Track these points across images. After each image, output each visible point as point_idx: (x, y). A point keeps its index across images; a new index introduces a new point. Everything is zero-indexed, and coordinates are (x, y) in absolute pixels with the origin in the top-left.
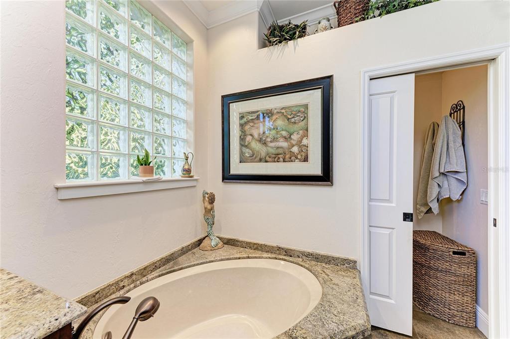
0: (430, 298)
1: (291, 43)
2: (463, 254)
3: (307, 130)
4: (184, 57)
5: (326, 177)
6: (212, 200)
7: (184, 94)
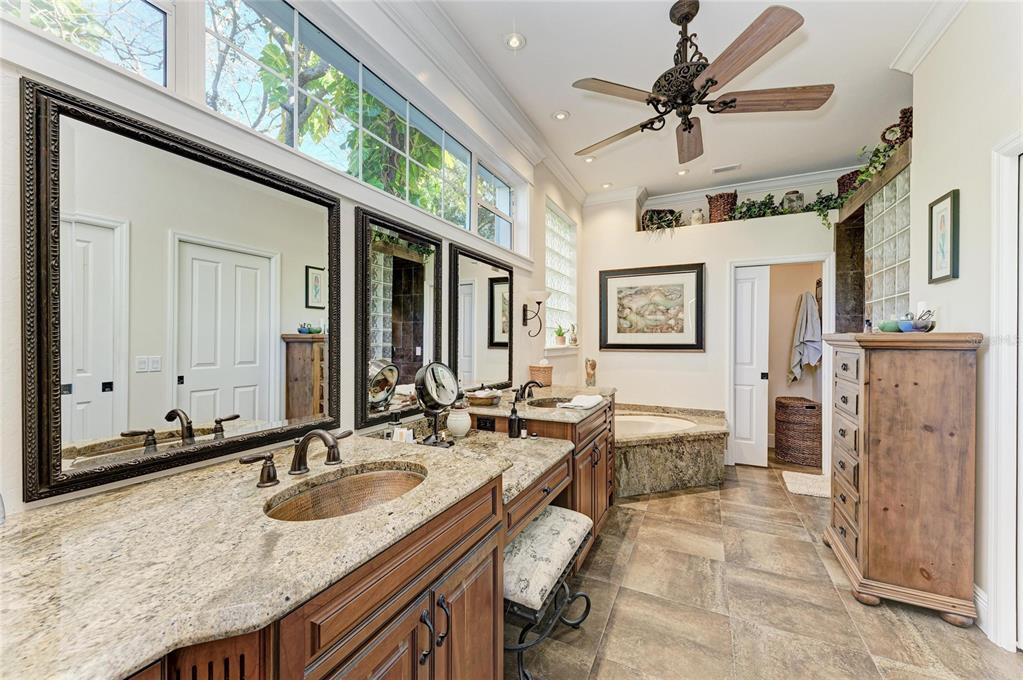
0: (789, 448)
1: (668, 230)
2: (813, 408)
3: (683, 306)
4: (568, 238)
5: (699, 345)
6: (594, 366)
7: (567, 271)
